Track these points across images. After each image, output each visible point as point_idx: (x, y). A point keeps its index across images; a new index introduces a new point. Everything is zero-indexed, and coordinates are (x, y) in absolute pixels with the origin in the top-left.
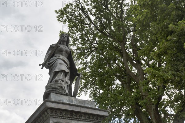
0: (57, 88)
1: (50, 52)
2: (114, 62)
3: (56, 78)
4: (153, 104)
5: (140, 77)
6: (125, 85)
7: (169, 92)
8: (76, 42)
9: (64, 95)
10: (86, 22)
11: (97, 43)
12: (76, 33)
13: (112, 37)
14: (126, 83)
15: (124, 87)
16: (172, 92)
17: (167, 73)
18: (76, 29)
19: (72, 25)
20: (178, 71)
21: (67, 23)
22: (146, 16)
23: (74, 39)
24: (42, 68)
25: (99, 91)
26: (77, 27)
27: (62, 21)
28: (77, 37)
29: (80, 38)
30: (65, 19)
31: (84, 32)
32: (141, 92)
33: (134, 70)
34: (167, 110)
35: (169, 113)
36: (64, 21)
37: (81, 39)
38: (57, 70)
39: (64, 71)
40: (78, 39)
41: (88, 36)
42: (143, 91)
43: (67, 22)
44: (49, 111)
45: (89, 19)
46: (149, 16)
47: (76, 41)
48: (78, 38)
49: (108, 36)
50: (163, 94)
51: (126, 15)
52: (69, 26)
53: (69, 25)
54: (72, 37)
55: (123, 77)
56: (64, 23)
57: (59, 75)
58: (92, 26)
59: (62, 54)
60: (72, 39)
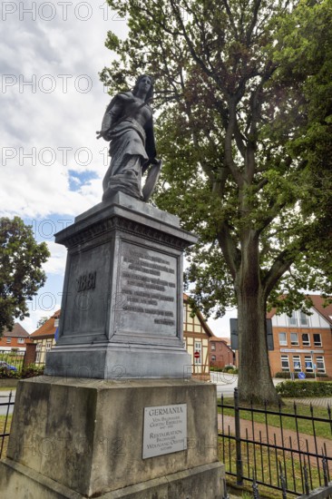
0: (128, 186)
1: (114, 108)
2: (207, 134)
3: (128, 167)
4: (253, 229)
5: (246, 176)
6: (215, 184)
7: (285, 211)
8: (139, 70)
9: (136, 198)
10: (169, 25)
11: (182, 84)
12: (142, 47)
13: (216, 78)
14: (219, 181)
15: (211, 188)
16: (289, 214)
17: (300, 185)
18: (143, 35)
19: (138, 22)
20: (319, 185)
21: (128, 16)
22: (303, 56)
23: (135, 62)
24: (98, 138)
25: (162, 183)
26: (148, 32)
27: (117, 8)
28: (142, 58)
29: (149, 62)
30: (125, 5)
31: (159, 49)
32: (240, 204)
33: (239, 159)
34: (271, 242)
35: (272, 246)
36: (122, 9)
37: (150, 65)
38: (130, 152)
39: (141, 157)
40: (145, 64)
41: (168, 60)
42: (244, 203)
43: (128, 13)
44: (116, 221)
45: (179, 20)
46: (308, 58)
47: (140, 66)
48: (145, 59)
49: (209, 73)
50: (275, 216)
51: (259, 31)
52: (131, 23)
53: (130, 21)
54: (132, 55)
55: (215, 169)
56: (121, 14)
57: (132, 161)
58: (181, 38)
59: (136, 118)
60: (131, 59)
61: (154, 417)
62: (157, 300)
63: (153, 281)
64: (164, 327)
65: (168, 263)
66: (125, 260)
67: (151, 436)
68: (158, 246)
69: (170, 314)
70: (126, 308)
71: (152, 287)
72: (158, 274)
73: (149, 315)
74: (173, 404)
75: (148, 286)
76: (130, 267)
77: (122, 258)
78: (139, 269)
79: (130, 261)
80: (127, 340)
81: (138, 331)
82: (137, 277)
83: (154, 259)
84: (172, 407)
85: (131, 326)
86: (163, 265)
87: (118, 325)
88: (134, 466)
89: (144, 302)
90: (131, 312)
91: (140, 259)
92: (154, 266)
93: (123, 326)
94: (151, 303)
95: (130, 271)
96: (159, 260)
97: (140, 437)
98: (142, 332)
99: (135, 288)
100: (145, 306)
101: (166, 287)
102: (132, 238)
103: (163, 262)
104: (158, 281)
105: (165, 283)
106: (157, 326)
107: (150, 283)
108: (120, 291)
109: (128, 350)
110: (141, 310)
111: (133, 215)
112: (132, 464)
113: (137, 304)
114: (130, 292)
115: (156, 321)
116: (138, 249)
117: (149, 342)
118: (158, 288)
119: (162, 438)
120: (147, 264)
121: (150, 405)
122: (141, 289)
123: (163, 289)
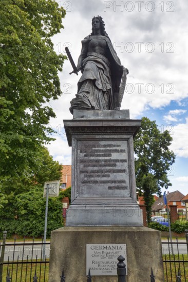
39: (90, 80)
57: (83, 86)
61: (95, 250)
62: (110, 174)
63: (105, 161)
64: (117, 191)
65: (119, 146)
66: (81, 152)
67: (93, 262)
68: (107, 137)
69: (124, 182)
70: (84, 182)
71: (104, 165)
72: (110, 155)
73: (103, 184)
74: (112, 243)
75: (101, 166)
76: (85, 156)
77: (79, 151)
78: (93, 156)
79: (85, 152)
80: (84, 202)
81: (95, 196)
82: (91, 161)
83: (105, 146)
84: (111, 245)
85: (89, 193)
86: (114, 148)
87: (79, 193)
88: (80, 279)
89: (99, 176)
90: (88, 184)
91: (93, 148)
92: (106, 151)
93: (82, 193)
94: (104, 176)
95: (86, 158)
96: (110, 146)
97: (83, 262)
98: (97, 196)
99: (90, 168)
100: (99, 179)
101: (117, 163)
102: (85, 136)
103: (114, 146)
104: (110, 160)
105: (117, 161)
106: (110, 191)
107: (103, 163)
108: (78, 172)
109: (84, 208)
110: (95, 182)
111: (78, 123)
112: (78, 277)
113: (92, 179)
114: (87, 172)
115: (110, 188)
116: (91, 143)
117: (104, 203)
118: (110, 165)
119: (103, 264)
120: (99, 151)
121: (91, 242)
122: (96, 168)
123: (115, 165)
